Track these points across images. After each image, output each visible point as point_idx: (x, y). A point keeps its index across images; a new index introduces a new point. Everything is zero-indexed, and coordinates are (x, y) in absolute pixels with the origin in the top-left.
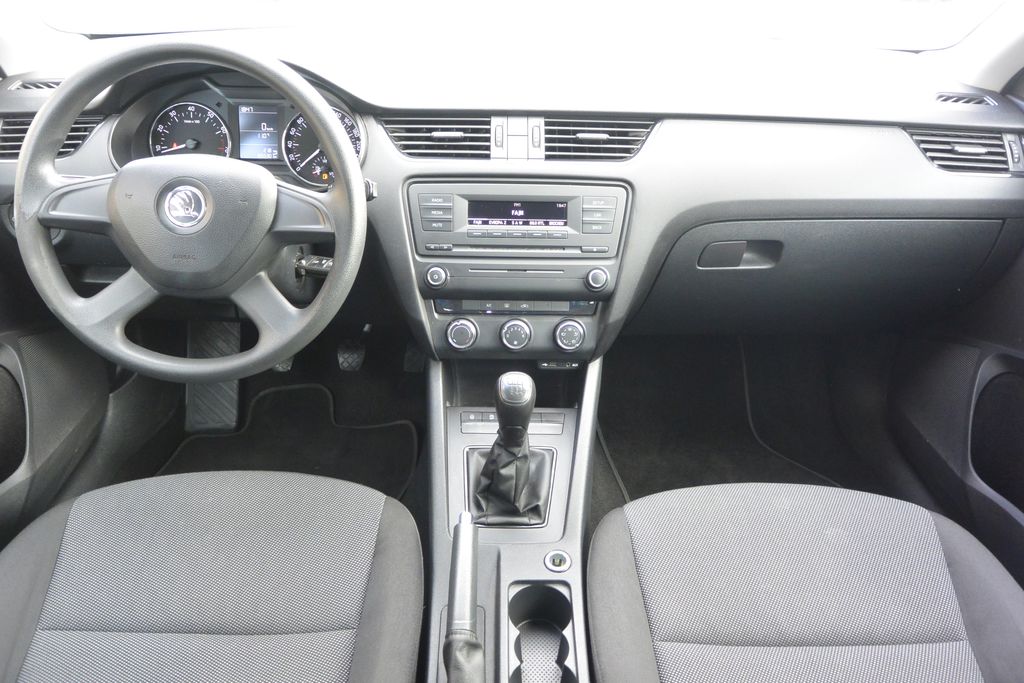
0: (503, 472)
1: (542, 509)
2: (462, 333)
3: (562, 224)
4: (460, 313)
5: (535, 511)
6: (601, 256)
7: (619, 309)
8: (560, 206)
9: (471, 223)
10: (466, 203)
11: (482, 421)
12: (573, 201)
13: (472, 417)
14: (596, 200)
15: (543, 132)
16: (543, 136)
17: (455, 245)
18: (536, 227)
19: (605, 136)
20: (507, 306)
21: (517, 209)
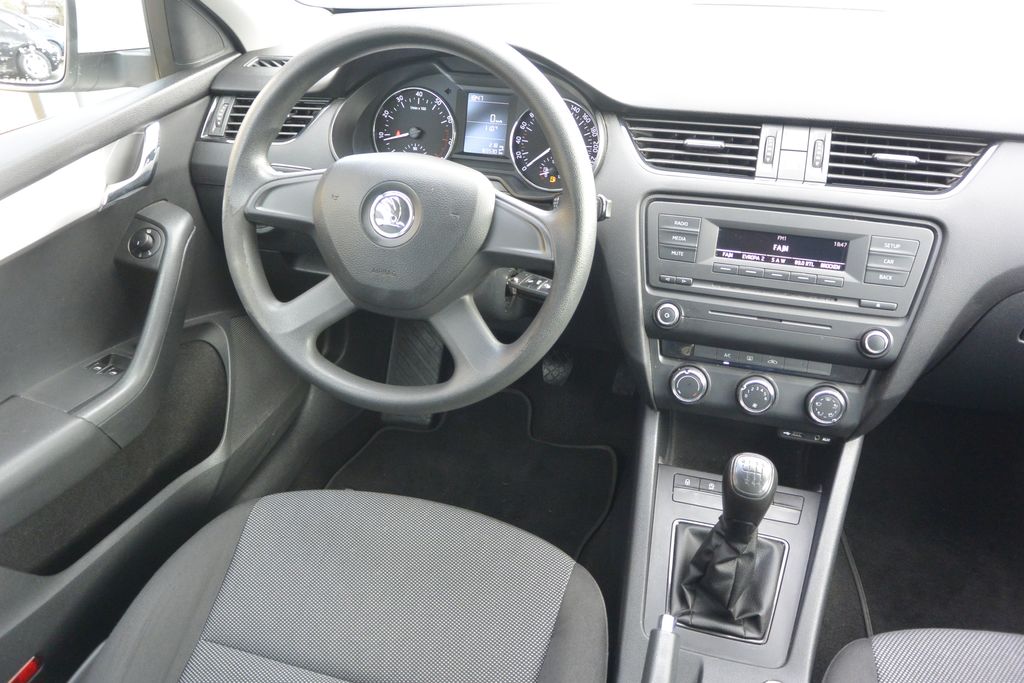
0: (721, 568)
1: (763, 621)
2: (690, 383)
3: (839, 267)
4: (691, 361)
5: (755, 621)
6: (886, 313)
7: (899, 383)
8: (839, 244)
9: (719, 254)
10: (717, 229)
11: (699, 489)
12: (857, 240)
13: (688, 482)
14: (889, 242)
15: (828, 147)
16: (828, 153)
17: (696, 280)
18: (803, 268)
19: (913, 159)
20: (750, 359)
21: (781, 243)
